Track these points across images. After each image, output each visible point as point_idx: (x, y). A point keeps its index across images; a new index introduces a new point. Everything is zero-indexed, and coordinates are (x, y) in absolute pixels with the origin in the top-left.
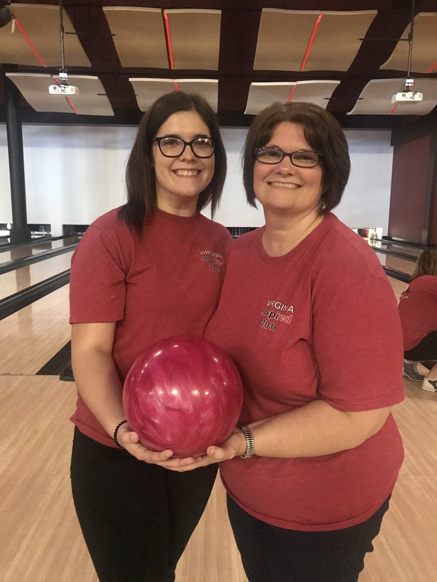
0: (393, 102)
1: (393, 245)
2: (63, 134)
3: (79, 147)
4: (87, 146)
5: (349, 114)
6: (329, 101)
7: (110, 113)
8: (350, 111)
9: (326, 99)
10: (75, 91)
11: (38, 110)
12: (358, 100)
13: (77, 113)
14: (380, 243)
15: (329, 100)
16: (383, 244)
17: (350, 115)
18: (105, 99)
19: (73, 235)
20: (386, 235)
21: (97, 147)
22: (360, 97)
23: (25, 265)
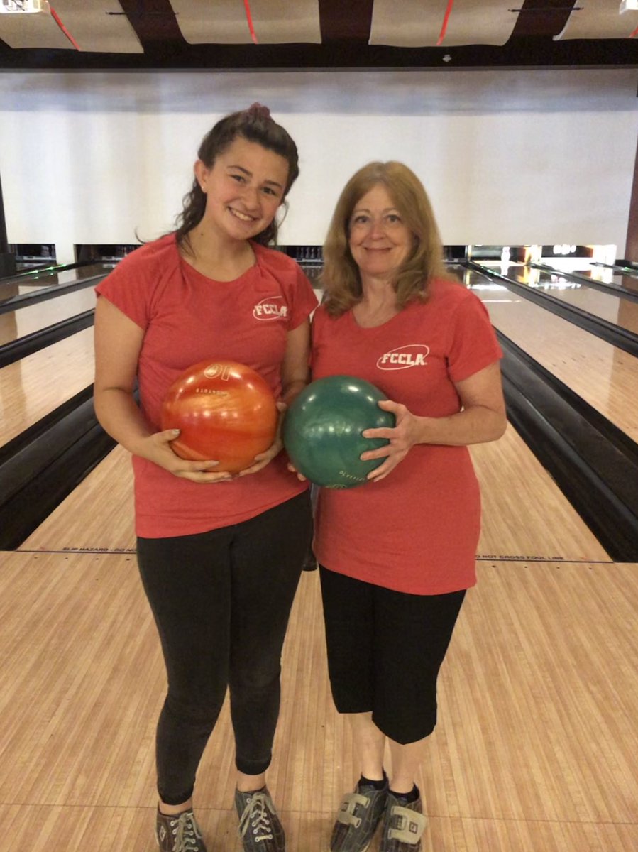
0: (621, 12)
1: (632, 276)
2: (70, 87)
3: (96, 109)
4: (110, 108)
5: (557, 38)
6: (520, 15)
7: (135, 47)
8: (558, 33)
9: (514, 11)
10: (42, 7)
11: (14, 45)
12: (572, 11)
13: (80, 50)
14: (610, 271)
15: (518, 13)
16: (616, 273)
17: (559, 41)
18: (123, 20)
19: (93, 262)
20: (622, 257)
21: (126, 109)
22: (575, 6)
23: (8, 311)
